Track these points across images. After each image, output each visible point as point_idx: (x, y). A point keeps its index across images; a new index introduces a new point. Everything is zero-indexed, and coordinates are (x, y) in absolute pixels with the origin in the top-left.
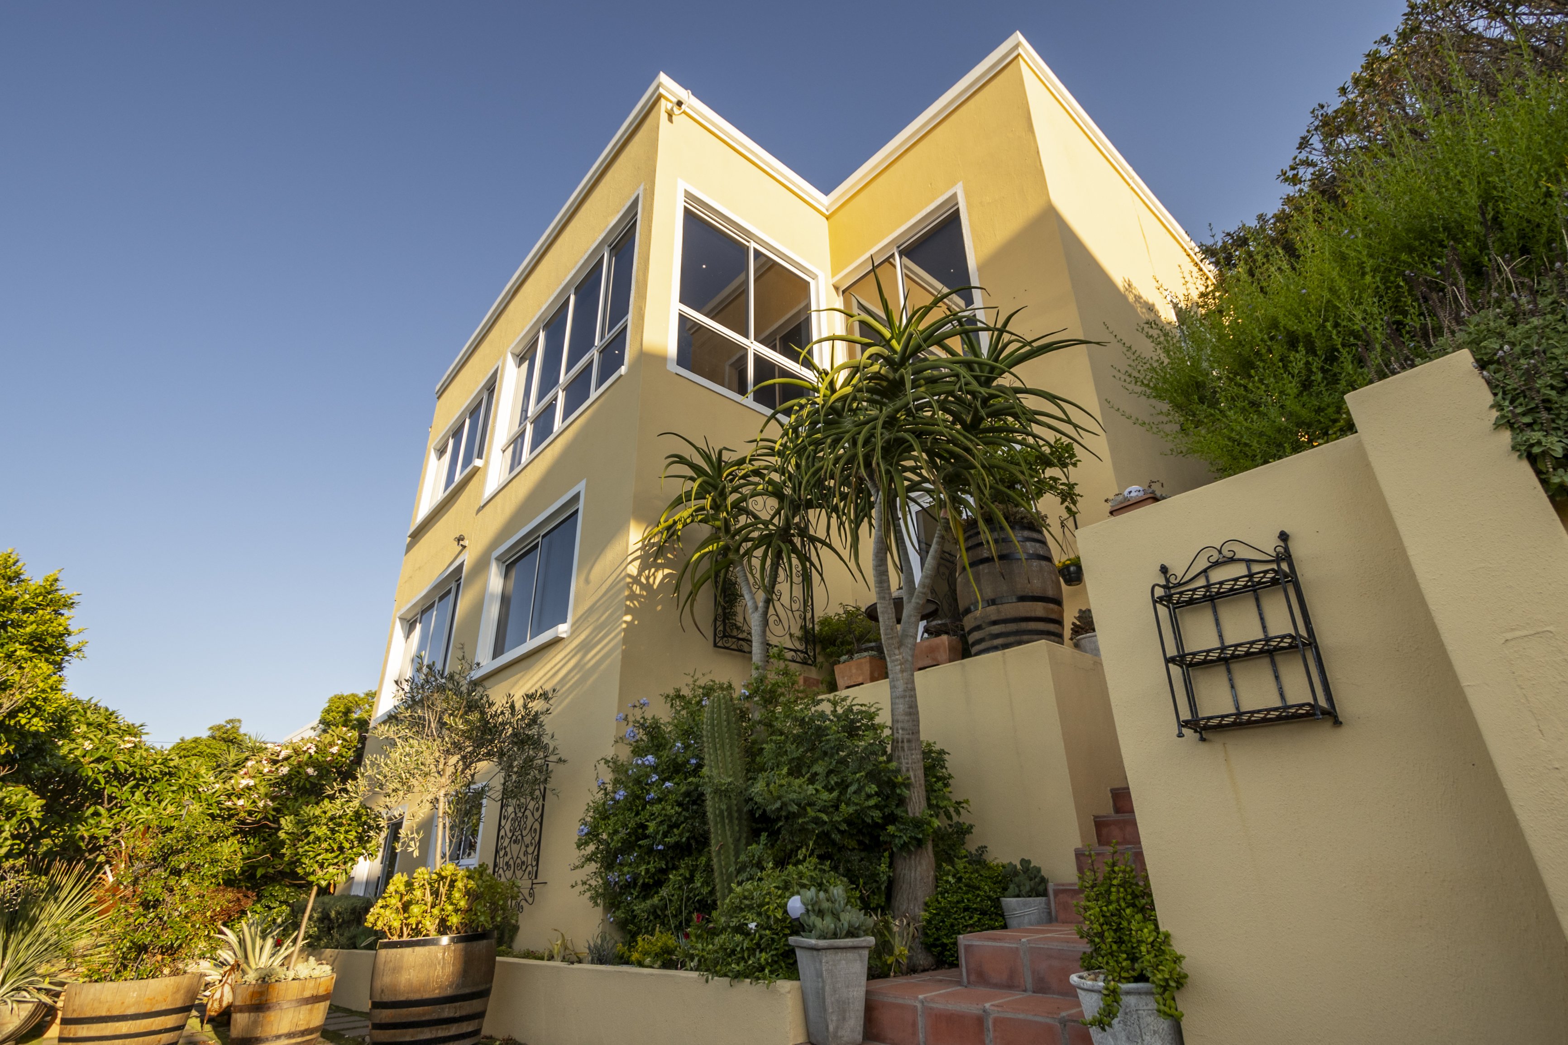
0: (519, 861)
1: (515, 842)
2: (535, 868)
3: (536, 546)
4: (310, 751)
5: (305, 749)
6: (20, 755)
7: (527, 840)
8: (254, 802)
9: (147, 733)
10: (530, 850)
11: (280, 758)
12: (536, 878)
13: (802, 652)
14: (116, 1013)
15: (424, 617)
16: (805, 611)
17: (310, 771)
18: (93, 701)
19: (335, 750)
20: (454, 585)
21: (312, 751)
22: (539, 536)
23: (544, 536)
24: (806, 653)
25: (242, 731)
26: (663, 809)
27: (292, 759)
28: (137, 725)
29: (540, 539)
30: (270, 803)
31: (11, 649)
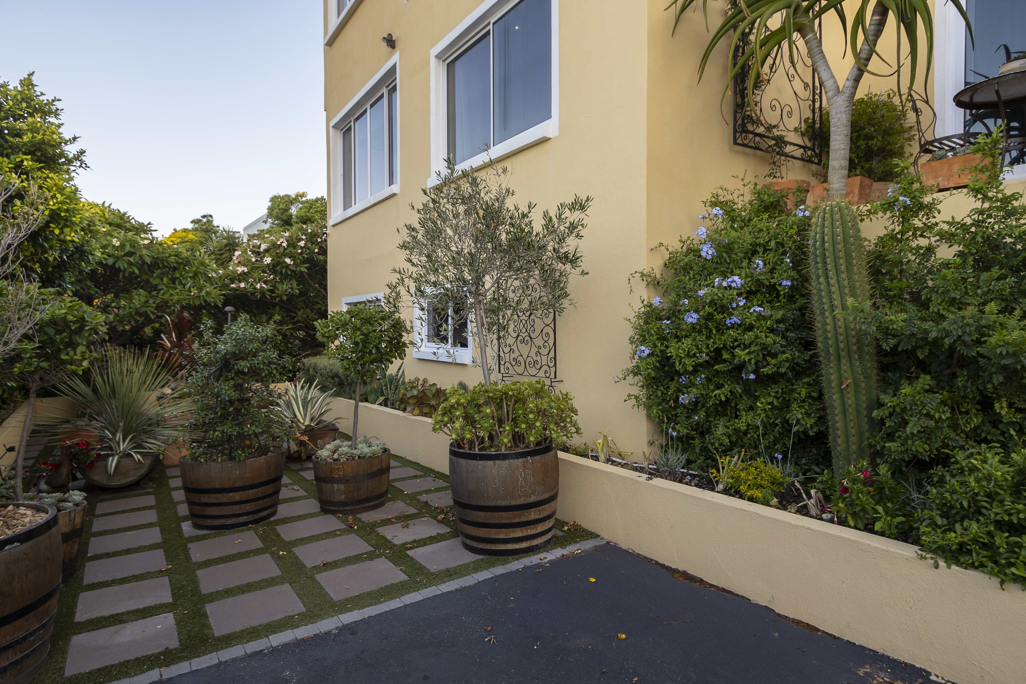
0: (529, 359)
1: (523, 341)
2: (553, 370)
3: (488, 33)
4: (283, 244)
5: (279, 243)
6: (67, 257)
7: (539, 342)
8: (252, 285)
9: (156, 231)
10: (544, 351)
11: (262, 250)
12: (555, 377)
13: (809, 149)
14: (227, 486)
15: (356, 123)
16: (814, 101)
17: (288, 260)
18: (107, 205)
19: (302, 243)
20: (385, 91)
21: (285, 244)
22: (489, 24)
23: (494, 24)
24: (813, 150)
25: (215, 223)
26: (757, 337)
27: (272, 251)
28: (146, 223)
29: (491, 27)
30: (264, 286)
31: (18, 160)
